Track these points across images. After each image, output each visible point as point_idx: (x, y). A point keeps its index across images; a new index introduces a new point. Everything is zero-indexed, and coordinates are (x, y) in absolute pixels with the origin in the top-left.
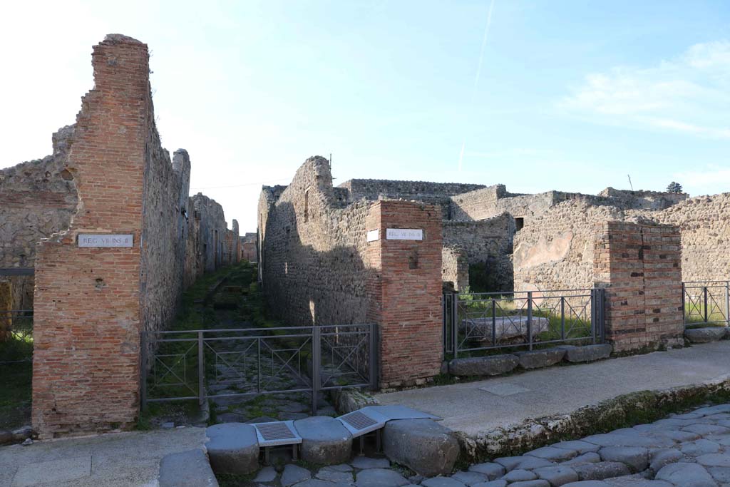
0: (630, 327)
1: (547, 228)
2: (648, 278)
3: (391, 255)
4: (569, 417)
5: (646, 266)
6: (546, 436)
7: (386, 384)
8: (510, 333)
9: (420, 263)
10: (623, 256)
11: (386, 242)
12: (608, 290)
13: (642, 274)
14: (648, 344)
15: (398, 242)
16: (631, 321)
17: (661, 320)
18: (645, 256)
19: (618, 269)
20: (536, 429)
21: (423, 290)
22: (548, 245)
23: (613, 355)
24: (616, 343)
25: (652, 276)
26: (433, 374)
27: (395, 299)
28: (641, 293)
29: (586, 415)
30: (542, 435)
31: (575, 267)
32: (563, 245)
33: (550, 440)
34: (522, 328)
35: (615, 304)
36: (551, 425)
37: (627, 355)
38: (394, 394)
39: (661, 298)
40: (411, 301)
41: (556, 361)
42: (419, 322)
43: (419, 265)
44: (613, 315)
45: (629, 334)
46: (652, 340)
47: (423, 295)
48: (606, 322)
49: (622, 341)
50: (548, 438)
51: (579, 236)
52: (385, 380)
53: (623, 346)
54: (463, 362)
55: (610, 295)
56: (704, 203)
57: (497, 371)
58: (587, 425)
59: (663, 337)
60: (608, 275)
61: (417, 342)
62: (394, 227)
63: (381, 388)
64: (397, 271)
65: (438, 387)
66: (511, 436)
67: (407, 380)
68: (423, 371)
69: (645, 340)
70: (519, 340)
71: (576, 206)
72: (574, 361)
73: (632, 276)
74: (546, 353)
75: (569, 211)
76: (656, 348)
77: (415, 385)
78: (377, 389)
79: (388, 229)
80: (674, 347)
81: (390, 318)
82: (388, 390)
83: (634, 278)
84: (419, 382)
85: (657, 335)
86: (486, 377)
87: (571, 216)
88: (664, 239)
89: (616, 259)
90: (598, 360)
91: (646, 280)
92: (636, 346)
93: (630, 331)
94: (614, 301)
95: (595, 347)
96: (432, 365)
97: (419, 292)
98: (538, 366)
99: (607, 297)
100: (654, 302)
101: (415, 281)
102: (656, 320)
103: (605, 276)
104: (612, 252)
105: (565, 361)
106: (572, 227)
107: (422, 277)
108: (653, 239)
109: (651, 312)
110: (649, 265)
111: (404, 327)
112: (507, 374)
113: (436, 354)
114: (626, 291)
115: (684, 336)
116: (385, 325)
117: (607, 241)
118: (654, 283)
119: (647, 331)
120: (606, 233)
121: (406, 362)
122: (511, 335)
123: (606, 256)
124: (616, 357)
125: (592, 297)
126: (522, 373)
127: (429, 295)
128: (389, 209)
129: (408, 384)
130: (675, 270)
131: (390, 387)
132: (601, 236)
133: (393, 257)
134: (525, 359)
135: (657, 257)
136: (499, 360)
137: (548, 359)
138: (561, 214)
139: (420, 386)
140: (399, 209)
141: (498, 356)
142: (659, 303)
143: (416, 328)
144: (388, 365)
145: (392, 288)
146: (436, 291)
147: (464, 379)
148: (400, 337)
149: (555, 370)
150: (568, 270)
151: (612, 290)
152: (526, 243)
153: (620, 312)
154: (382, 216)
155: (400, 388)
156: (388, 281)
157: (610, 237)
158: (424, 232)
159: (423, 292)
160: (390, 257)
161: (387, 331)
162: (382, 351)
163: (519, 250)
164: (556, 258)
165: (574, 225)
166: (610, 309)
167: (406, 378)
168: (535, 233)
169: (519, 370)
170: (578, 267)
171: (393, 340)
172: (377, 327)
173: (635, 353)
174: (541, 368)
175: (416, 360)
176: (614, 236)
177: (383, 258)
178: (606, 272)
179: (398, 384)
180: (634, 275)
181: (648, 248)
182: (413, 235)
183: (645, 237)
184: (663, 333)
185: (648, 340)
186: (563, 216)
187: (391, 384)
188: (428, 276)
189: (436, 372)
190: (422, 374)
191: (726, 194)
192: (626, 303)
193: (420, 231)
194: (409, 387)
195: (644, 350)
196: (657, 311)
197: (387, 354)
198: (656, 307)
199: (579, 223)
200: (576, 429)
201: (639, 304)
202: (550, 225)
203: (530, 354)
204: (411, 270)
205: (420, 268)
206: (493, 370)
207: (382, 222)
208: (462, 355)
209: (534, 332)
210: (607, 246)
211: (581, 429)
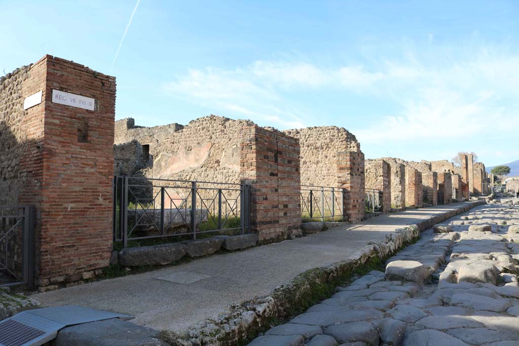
0: (269, 219)
1: (187, 139)
2: (281, 178)
3: (57, 122)
4: (270, 298)
5: (280, 168)
6: (257, 323)
7: (46, 281)
8: (177, 221)
9: (91, 136)
10: (265, 158)
11: (52, 105)
12: (254, 186)
13: (277, 175)
14: (280, 234)
15: (65, 108)
16: (270, 214)
17: (288, 214)
18: (279, 159)
19: (262, 168)
20: (248, 317)
21: (92, 168)
22: (187, 154)
23: (259, 244)
24: (260, 233)
25: (283, 177)
26: (103, 265)
27: (59, 175)
28: (276, 190)
29: (285, 296)
30: (255, 322)
31: (213, 172)
32: (202, 153)
33: (262, 327)
34: (187, 218)
35: (259, 198)
36: (260, 309)
37: (268, 243)
38: (56, 292)
39: (288, 196)
40: (78, 179)
41: (216, 250)
42: (87, 205)
43: (89, 139)
44: (258, 208)
45: (269, 225)
46: (283, 231)
47: (93, 173)
48: (252, 214)
49: (264, 231)
50: (260, 325)
51: (217, 145)
52: (45, 275)
53: (265, 236)
54: (135, 251)
55: (256, 191)
56: (294, 134)
57: (167, 260)
58: (288, 305)
59: (290, 228)
60: (254, 173)
61: (85, 229)
62: (61, 89)
63: (38, 286)
64: (64, 142)
65: (107, 280)
66: (227, 328)
67: (72, 274)
68: (91, 263)
69: (279, 230)
70: (183, 229)
71: (215, 120)
72: (231, 249)
73: (270, 175)
74: (209, 242)
75: (208, 125)
76: (286, 237)
77: (82, 279)
78: (33, 288)
79: (54, 90)
80: (297, 236)
81: (53, 198)
82: (48, 287)
83: (272, 177)
84: (87, 275)
85: (286, 226)
86: (157, 266)
87: (210, 129)
88: (290, 147)
89: (260, 159)
90: (248, 248)
91: (279, 180)
92: (273, 236)
93: (270, 222)
94: (259, 196)
95: (246, 236)
96: (101, 256)
97: (87, 170)
98: (202, 254)
99: (253, 192)
100: (285, 199)
101: (84, 157)
102: (285, 214)
103: (251, 174)
104: (258, 152)
105: (223, 249)
106: (211, 138)
107: (93, 154)
108: (284, 146)
109: (282, 207)
110: (281, 167)
111: (69, 209)
112: (177, 263)
113: (106, 243)
114: (267, 187)
115: (302, 228)
116: (45, 206)
117: (253, 143)
118: (284, 183)
119: (280, 223)
120: (252, 136)
121: (71, 251)
122: (178, 223)
123: (252, 156)
124: (260, 245)
125: (241, 191)
126: (190, 261)
127: (99, 176)
128: (57, 67)
129: (74, 278)
130: (296, 174)
131: (51, 284)
132: (248, 138)
133: (59, 126)
134: (191, 247)
135: (286, 162)
136: (168, 249)
137: (211, 247)
138: (201, 127)
139: (87, 281)
140: (69, 70)
141: (167, 245)
142: (287, 199)
143: (83, 212)
144: (49, 256)
145: (57, 162)
146: (107, 171)
147: (135, 270)
148: (65, 221)
149: (216, 257)
150: (206, 175)
151: (257, 186)
152: (166, 153)
153: (263, 205)
154: (48, 73)
155: (63, 284)
156: (51, 153)
157: (256, 140)
158: (96, 103)
159: (93, 170)
160: (55, 125)
161: (48, 214)
162: (41, 238)
163: (159, 160)
164: (195, 165)
165: (213, 136)
166: (256, 203)
167: (70, 272)
168: (175, 144)
169: (186, 258)
170: (216, 172)
171: (56, 225)
172: (34, 210)
173: (273, 242)
174: (204, 256)
175: (83, 250)
176: (259, 139)
177: (46, 123)
178: (253, 170)
179: (61, 279)
180: (272, 174)
181: (281, 153)
182: (84, 103)
183: (279, 144)
184: (290, 225)
185: (280, 231)
186: (203, 129)
187: (53, 279)
188: (99, 153)
189: (105, 263)
190: (91, 266)
191: (309, 128)
192: (266, 199)
193: (92, 100)
194: (74, 282)
195: (278, 239)
196: (286, 206)
197: (47, 243)
198: (285, 203)
199: (218, 134)
200: (279, 311)
201: (275, 200)
202: (189, 137)
203: (196, 242)
204: (79, 144)
205: (90, 142)
206: (164, 260)
207: (47, 80)
208: (132, 244)
209: (196, 221)
210: (254, 147)
211: (284, 310)
